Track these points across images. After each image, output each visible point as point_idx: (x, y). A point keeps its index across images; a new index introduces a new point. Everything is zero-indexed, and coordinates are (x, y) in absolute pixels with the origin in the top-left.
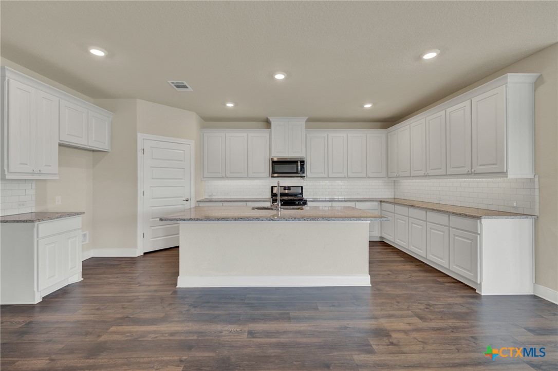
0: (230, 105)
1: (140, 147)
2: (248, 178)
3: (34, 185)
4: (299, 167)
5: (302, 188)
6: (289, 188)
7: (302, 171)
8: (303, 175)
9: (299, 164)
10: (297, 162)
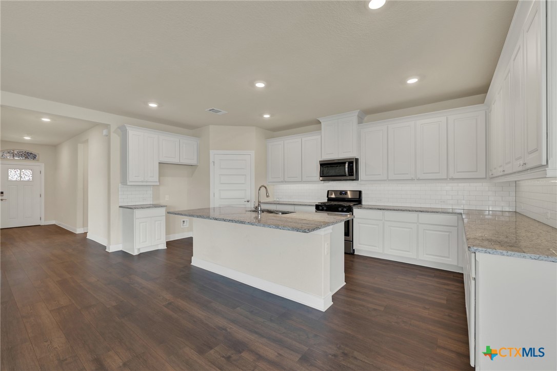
0: (267, 116)
1: (211, 160)
2: (302, 182)
3: (152, 189)
4: (347, 169)
5: (360, 192)
6: (346, 193)
7: (351, 173)
8: (351, 178)
9: (347, 165)
10: (345, 163)
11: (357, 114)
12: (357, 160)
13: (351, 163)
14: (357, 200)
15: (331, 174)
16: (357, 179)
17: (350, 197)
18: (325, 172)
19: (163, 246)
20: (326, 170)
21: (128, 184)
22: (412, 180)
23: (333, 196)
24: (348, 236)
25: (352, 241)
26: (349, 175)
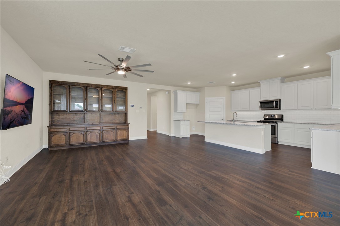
0: (233, 83)
1: (206, 102)
2: (249, 110)
4: (274, 105)
5: (282, 116)
6: (274, 116)
7: (276, 106)
8: (277, 108)
9: (274, 103)
10: (273, 102)
11: (280, 79)
12: (280, 100)
13: (276, 102)
14: (281, 119)
15: (266, 107)
16: (280, 109)
17: (277, 118)
18: (262, 106)
19: (189, 136)
20: (263, 105)
21: (178, 112)
22: (312, 109)
23: (267, 117)
24: (275, 135)
25: (277, 138)
26: (276, 107)
